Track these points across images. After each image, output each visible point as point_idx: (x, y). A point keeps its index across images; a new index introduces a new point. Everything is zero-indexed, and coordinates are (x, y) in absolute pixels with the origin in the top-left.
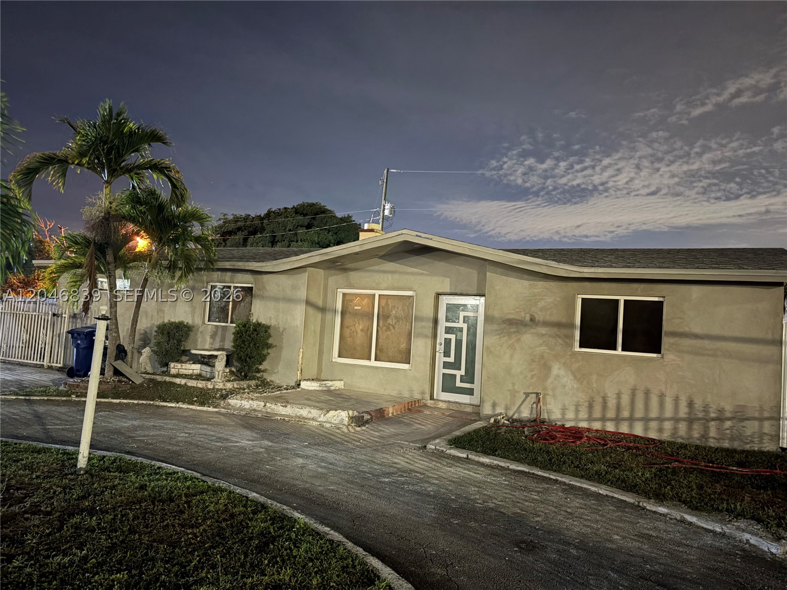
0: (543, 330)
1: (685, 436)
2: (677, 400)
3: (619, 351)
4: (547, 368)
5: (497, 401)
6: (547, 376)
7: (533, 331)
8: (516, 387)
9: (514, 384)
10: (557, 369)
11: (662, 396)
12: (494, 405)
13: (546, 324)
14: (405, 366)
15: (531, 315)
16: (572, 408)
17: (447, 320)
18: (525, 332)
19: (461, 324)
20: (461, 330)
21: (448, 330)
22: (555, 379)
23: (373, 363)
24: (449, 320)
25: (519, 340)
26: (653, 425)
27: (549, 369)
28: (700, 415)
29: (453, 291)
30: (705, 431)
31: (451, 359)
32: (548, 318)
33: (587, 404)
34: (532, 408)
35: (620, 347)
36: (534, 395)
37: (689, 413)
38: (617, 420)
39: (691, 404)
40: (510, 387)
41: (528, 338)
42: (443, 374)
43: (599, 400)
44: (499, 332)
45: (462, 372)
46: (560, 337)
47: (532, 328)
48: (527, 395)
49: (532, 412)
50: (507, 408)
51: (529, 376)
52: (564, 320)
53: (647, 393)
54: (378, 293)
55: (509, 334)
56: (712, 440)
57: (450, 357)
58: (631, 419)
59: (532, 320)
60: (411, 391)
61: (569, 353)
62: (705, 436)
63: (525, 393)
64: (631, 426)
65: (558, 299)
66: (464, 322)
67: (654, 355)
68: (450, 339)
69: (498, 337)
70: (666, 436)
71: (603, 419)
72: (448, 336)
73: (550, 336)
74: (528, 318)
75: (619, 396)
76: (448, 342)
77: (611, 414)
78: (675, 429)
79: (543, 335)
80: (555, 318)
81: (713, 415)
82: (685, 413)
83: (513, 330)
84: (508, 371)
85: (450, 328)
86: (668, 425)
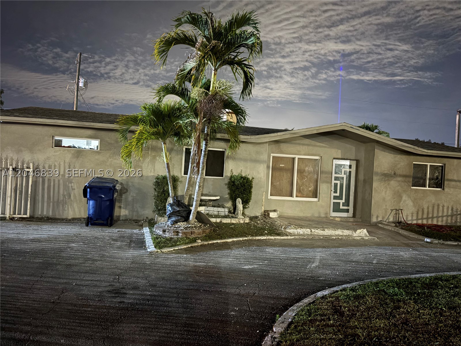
0: (399, 179)
1: (450, 222)
2: (448, 208)
3: (427, 188)
4: (400, 197)
5: (379, 215)
6: (400, 201)
7: (395, 179)
8: (387, 207)
9: (386, 206)
10: (404, 197)
11: (443, 207)
12: (377, 217)
13: (400, 176)
14: (315, 200)
15: (394, 171)
16: (411, 215)
17: (336, 173)
18: (392, 180)
19: (342, 175)
20: (343, 178)
21: (336, 179)
22: (404, 202)
23: (295, 198)
24: (337, 173)
25: (389, 184)
26: (440, 219)
27: (401, 197)
28: (455, 213)
29: (343, 157)
30: (456, 219)
31: (338, 194)
32: (401, 173)
33: (416, 212)
34: (394, 216)
35: (428, 187)
36: (395, 210)
37: (452, 213)
38: (427, 218)
39: (452, 209)
40: (385, 207)
41: (393, 183)
42: (333, 202)
43: (421, 210)
44: (380, 180)
45: (343, 201)
46: (406, 182)
47: (395, 178)
48: (392, 210)
49: (394, 218)
50: (383, 218)
51: (393, 201)
52: (408, 174)
53: (438, 206)
54: (297, 157)
55: (385, 181)
56: (458, 223)
57: (337, 193)
58: (433, 218)
59: (394, 174)
60: (319, 213)
61: (410, 189)
62: (456, 222)
63: (391, 210)
64: (432, 221)
65: (406, 164)
66: (344, 174)
67: (439, 189)
68: (337, 183)
69: (380, 182)
70: (444, 224)
71: (422, 219)
72: (336, 182)
73: (402, 182)
74: (393, 173)
75: (428, 208)
76: (336, 185)
77: (425, 216)
78: (447, 220)
79: (399, 181)
80: (404, 173)
81: (459, 213)
82: (451, 213)
83: (386, 179)
84: (384, 199)
85: (337, 177)
86: (445, 218)
